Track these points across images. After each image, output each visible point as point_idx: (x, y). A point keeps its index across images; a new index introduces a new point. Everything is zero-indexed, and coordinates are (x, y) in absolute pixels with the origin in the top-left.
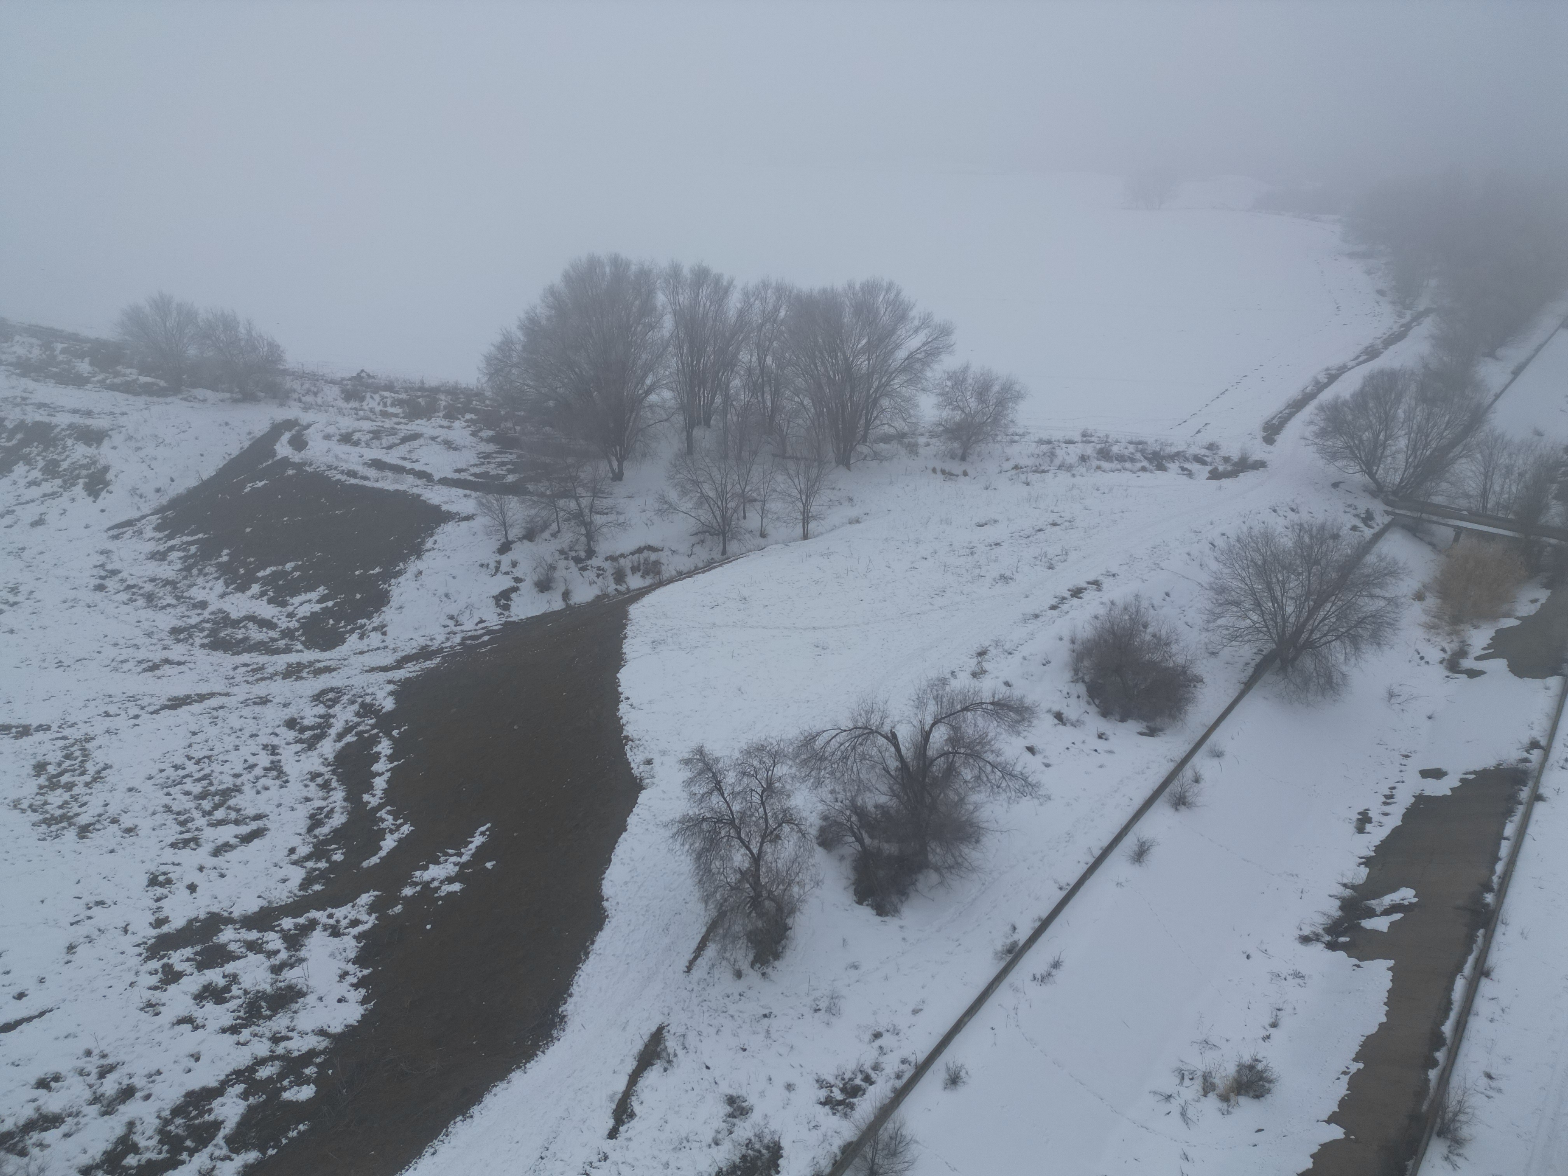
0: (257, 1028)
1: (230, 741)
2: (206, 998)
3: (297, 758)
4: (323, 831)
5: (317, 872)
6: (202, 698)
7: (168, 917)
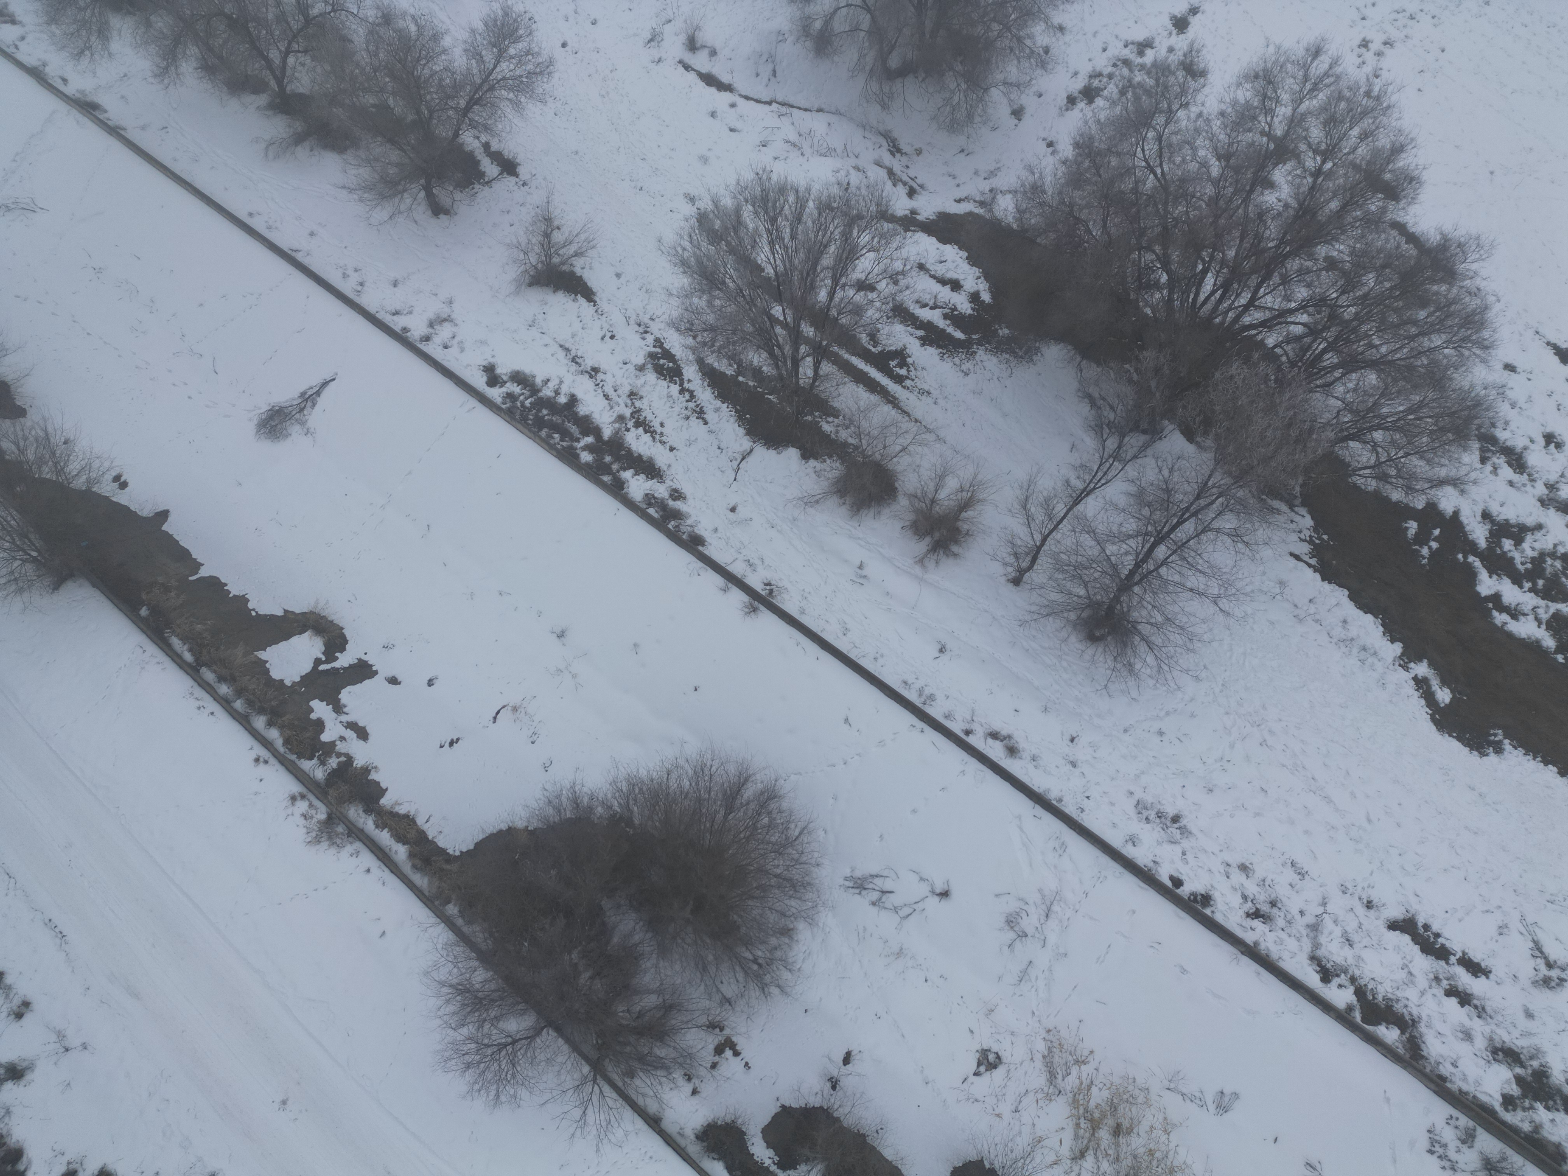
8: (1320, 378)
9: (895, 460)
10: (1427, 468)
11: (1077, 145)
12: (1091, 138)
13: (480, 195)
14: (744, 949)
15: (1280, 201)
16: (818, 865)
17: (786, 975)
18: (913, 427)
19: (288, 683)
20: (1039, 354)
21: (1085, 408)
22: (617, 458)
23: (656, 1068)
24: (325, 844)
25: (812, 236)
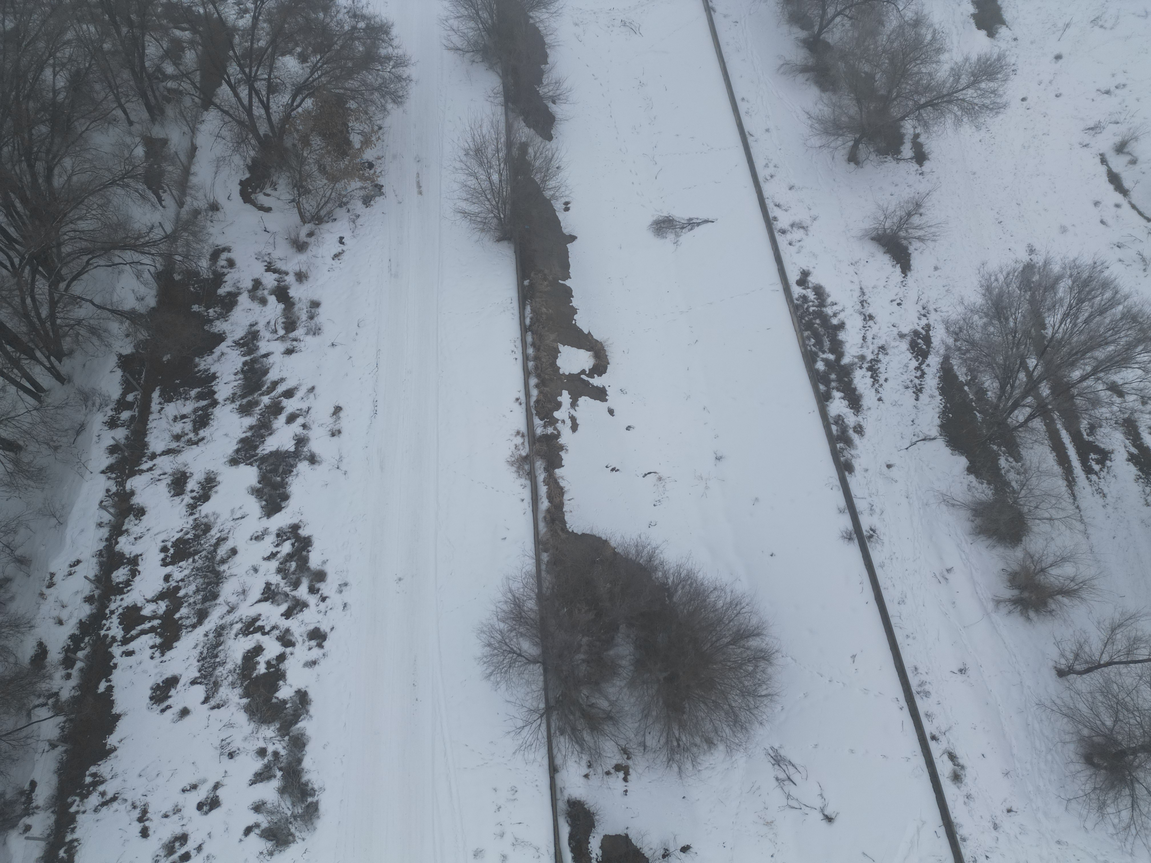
9: (1037, 521)
13: (886, 165)
14: (677, 727)
16: (761, 723)
17: (688, 765)
18: (1071, 509)
19: (561, 372)
22: (839, 380)
23: (577, 742)
24: (514, 469)
25: (1102, 330)
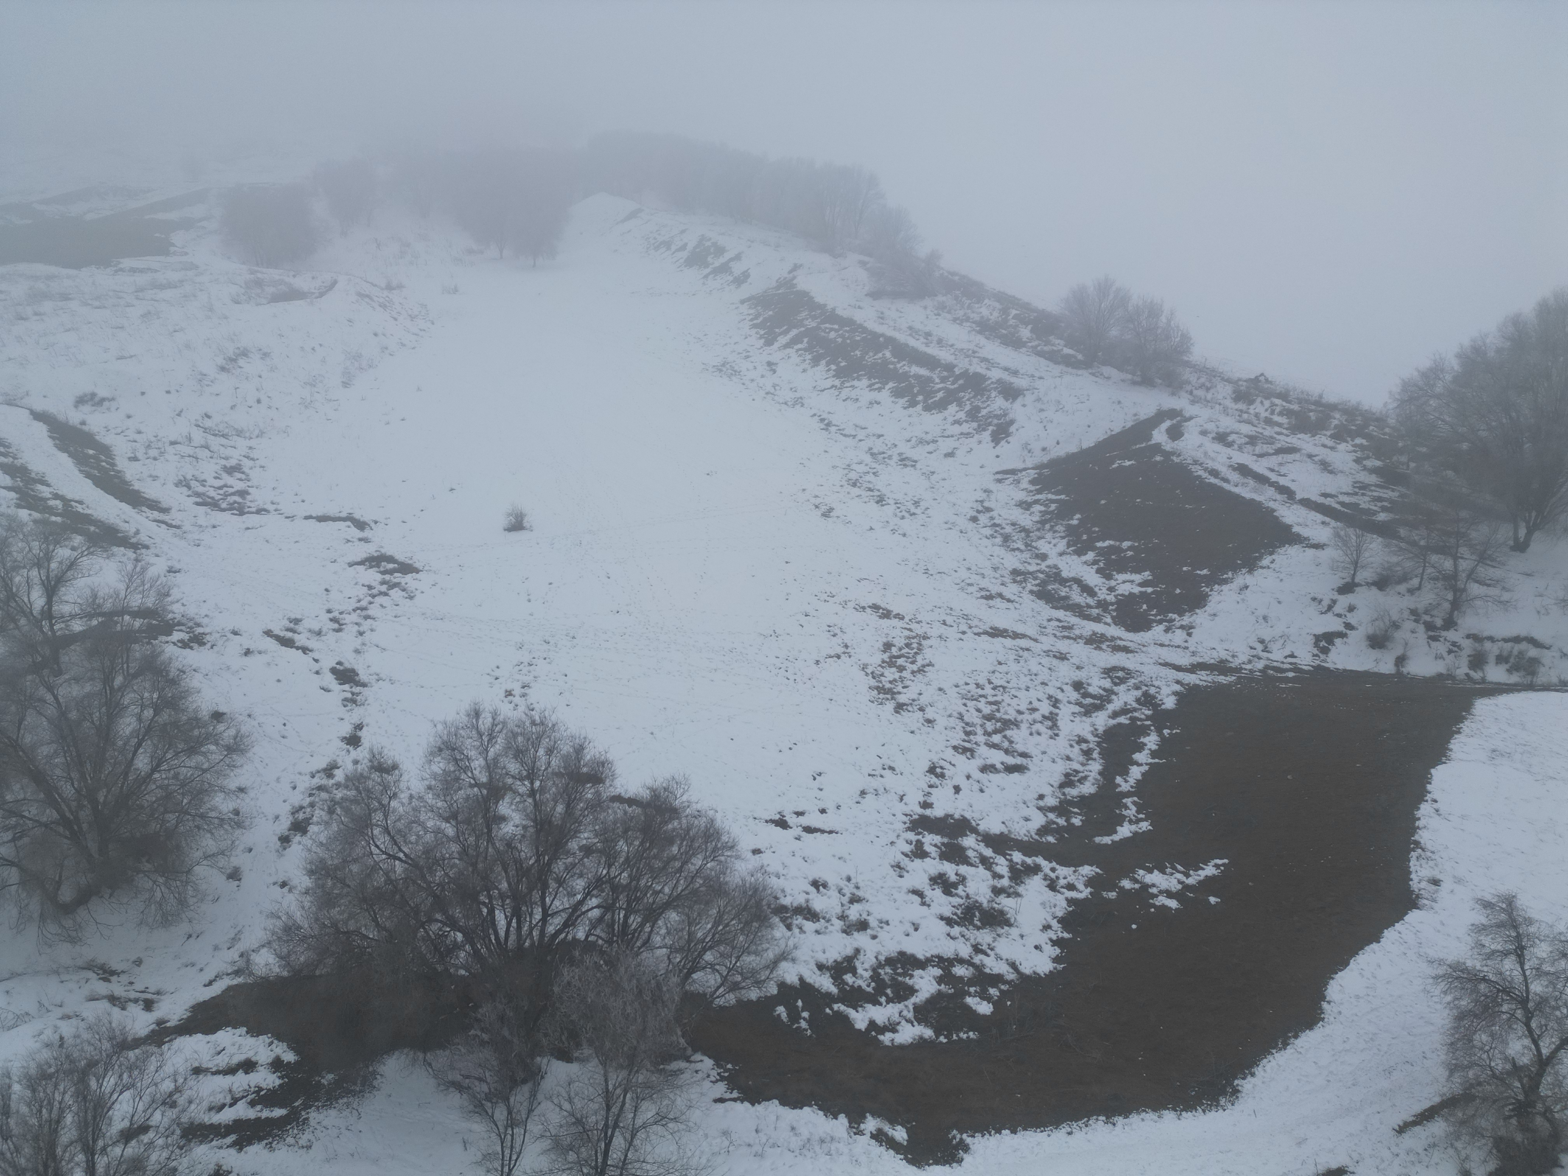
0: (966, 931)
1: (1024, 681)
2: (938, 884)
3: (1072, 718)
4: (1073, 792)
5: (1055, 826)
6: (1016, 636)
7: (932, 804)
8: (637, 940)
10: (758, 958)
11: (311, 873)
12: (322, 861)
15: (517, 826)
20: (378, 1077)
21: (456, 1099)
